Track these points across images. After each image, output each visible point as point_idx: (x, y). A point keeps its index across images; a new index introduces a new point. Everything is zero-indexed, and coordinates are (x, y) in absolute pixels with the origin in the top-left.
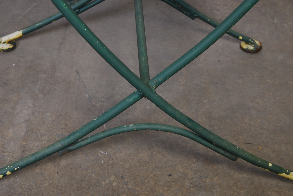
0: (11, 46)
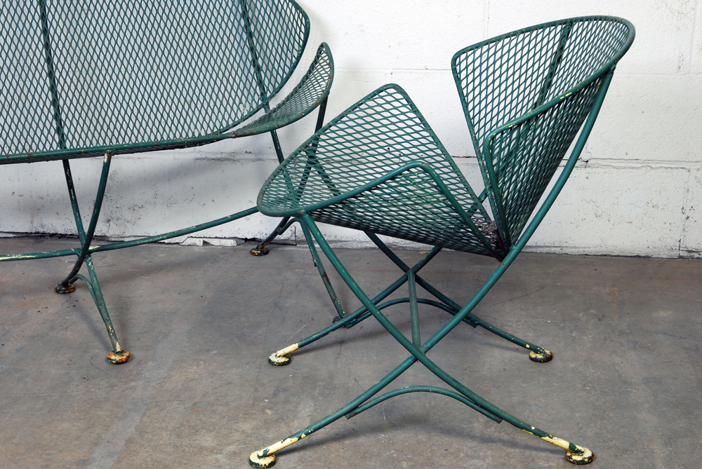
0: (287, 360)
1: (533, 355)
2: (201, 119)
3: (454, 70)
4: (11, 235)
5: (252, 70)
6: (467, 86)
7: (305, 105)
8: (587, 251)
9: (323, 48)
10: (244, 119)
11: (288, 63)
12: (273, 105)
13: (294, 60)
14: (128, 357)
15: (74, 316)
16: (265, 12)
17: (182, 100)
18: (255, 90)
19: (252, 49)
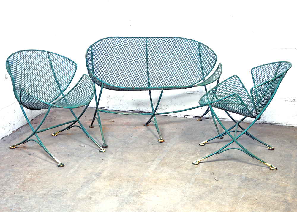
0: (204, 144)
1: (269, 148)
2: (186, 82)
3: (252, 73)
4: (131, 111)
5: (201, 69)
6: (255, 77)
7: (214, 79)
8: (294, 126)
9: (220, 65)
10: (197, 82)
11: (211, 68)
12: (206, 79)
13: (212, 67)
14: (164, 141)
15: (149, 132)
16: (205, 54)
17: (181, 76)
18: (201, 75)
19: (201, 64)
